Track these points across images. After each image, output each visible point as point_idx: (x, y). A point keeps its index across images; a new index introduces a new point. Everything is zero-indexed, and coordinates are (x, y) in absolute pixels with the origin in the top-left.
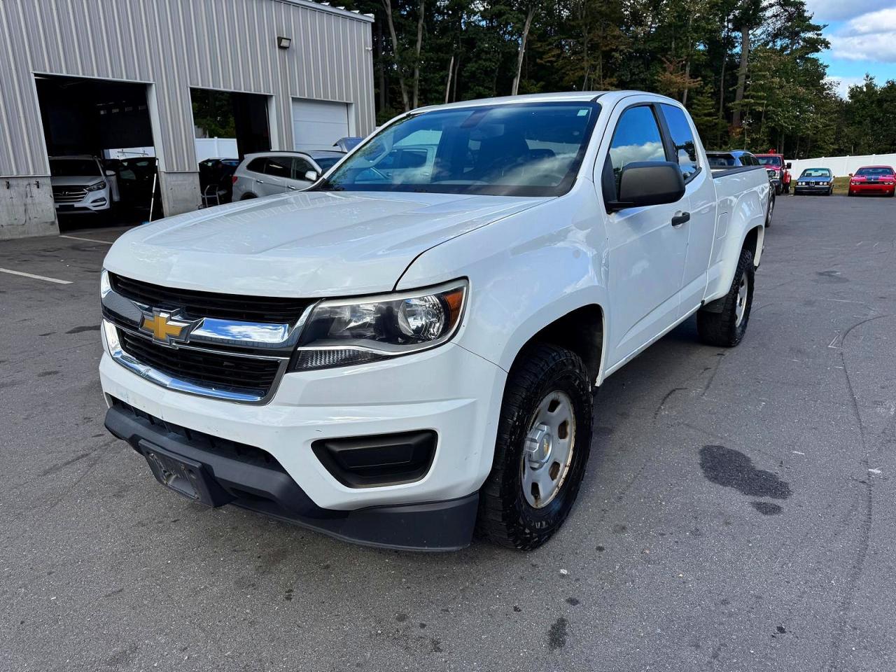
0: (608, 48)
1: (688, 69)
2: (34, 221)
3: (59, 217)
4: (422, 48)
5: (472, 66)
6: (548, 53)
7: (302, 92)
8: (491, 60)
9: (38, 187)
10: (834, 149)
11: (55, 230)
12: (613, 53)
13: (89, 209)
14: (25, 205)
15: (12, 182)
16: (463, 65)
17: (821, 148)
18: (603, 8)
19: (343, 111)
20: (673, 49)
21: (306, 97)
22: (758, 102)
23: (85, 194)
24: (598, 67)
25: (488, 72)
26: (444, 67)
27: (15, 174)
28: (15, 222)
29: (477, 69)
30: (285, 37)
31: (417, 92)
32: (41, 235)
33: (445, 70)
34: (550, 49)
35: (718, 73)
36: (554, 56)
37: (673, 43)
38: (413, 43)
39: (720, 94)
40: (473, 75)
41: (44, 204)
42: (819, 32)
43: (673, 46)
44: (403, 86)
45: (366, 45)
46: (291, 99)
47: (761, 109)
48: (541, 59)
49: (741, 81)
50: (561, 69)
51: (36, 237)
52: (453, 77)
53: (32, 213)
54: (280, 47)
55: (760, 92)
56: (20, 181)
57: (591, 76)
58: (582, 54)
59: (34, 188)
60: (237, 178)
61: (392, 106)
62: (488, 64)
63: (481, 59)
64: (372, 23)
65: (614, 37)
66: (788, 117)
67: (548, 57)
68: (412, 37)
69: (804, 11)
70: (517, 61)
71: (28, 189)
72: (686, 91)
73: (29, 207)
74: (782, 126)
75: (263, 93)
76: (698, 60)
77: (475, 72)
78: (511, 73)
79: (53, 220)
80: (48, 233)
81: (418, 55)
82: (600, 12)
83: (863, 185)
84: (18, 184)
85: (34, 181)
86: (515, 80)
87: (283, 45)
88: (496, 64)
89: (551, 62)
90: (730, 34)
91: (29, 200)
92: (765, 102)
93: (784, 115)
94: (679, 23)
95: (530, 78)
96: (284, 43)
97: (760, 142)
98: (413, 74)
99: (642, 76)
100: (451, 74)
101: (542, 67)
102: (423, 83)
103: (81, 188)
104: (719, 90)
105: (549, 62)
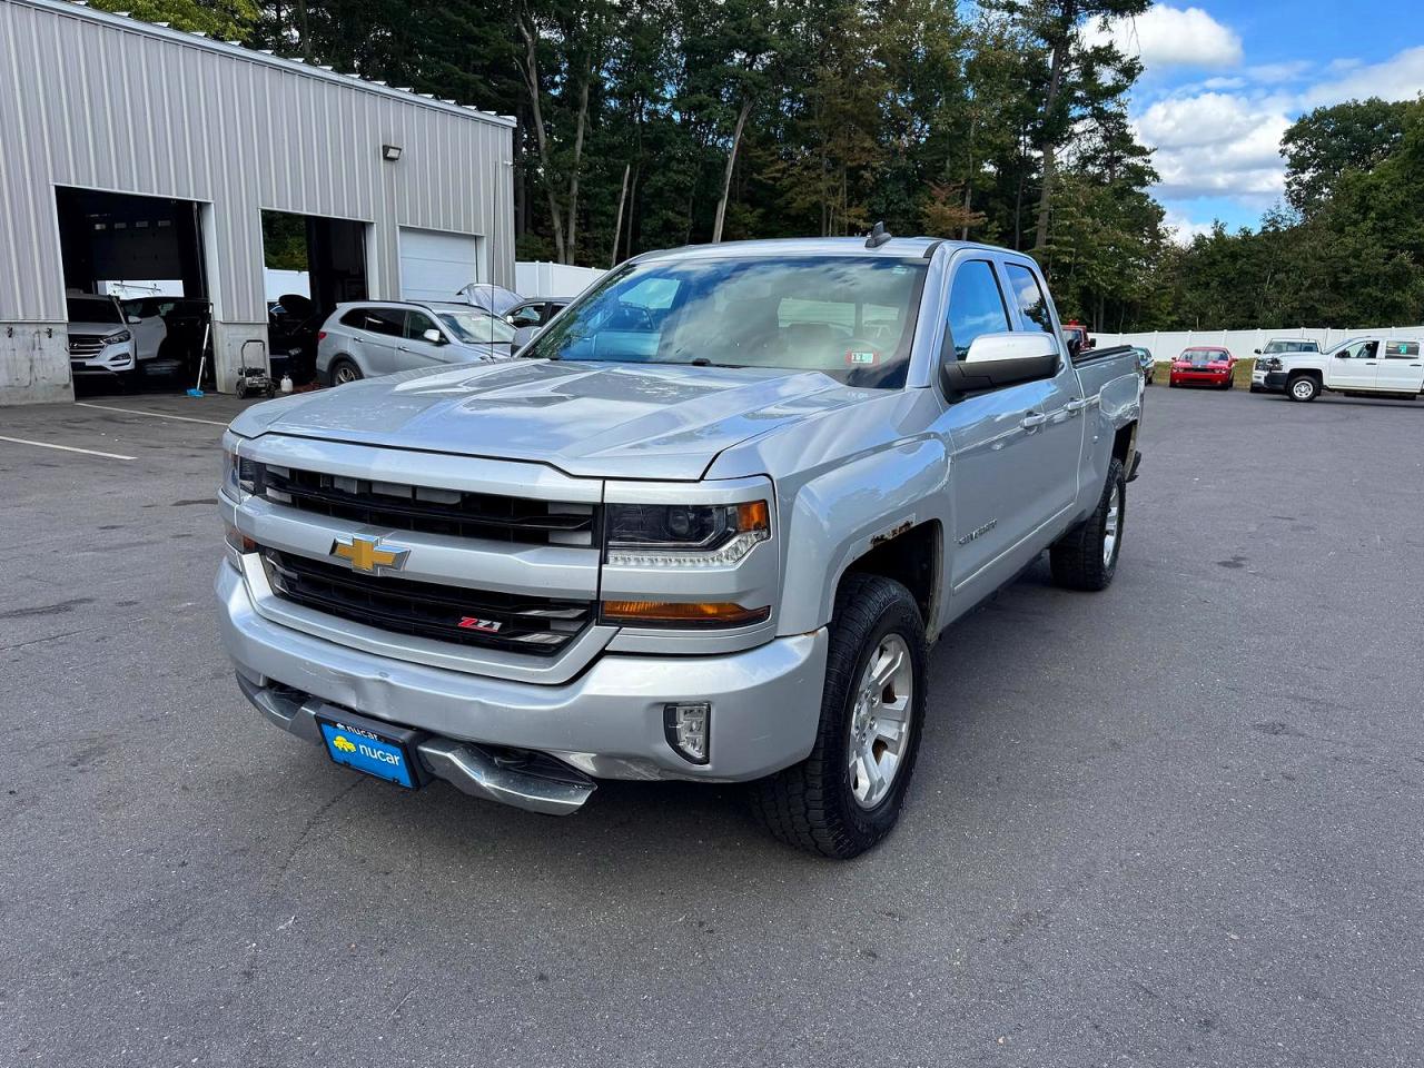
0: (854, 164)
1: (968, 199)
2: (42, 382)
3: (76, 379)
4: (583, 150)
5: (658, 179)
6: (769, 167)
7: (414, 218)
8: (684, 173)
9: (50, 337)
10: (1173, 322)
11: (69, 396)
12: (863, 172)
13: (106, 369)
14: (31, 361)
15: (17, 329)
16: (644, 178)
17: (1156, 319)
18: (848, 107)
19: (470, 245)
20: (947, 170)
21: (419, 226)
22: (1064, 249)
23: (102, 347)
24: (841, 189)
25: (680, 190)
26: (616, 178)
27: (21, 317)
28: (16, 383)
29: (665, 184)
30: (393, 145)
31: (574, 214)
32: (50, 401)
33: (619, 183)
34: (772, 162)
35: (1012, 206)
36: (777, 171)
37: (948, 162)
38: (571, 142)
39: (1015, 235)
40: (659, 193)
41: (57, 360)
42: (1147, 158)
43: (948, 165)
44: (553, 204)
45: (504, 157)
46: (398, 228)
47: (1067, 260)
48: (759, 174)
49: (1043, 221)
50: (788, 191)
51: (43, 404)
52: (629, 193)
53: (39, 372)
54: (386, 158)
55: (1066, 235)
56: (26, 327)
57: (829, 202)
58: (818, 171)
59: (45, 338)
60: (325, 334)
61: (537, 233)
62: (681, 178)
63: (670, 170)
64: (514, 128)
65: (863, 149)
66: (1106, 274)
67: (769, 173)
68: (569, 134)
69: (1126, 126)
70: (725, 176)
71: (37, 338)
72: (966, 230)
73: (36, 364)
74: (1098, 285)
75: (360, 219)
76: (982, 186)
77: (661, 188)
78: (714, 194)
79: (68, 381)
80: (58, 400)
81: (578, 159)
82: (844, 112)
83: (1187, 373)
84: (24, 331)
85: (44, 328)
86: (720, 205)
87: (388, 154)
88: (692, 178)
89: (774, 179)
90: (1027, 151)
91: (37, 354)
92: (1074, 250)
93: (1101, 270)
94: (957, 133)
95: (744, 201)
96: (392, 153)
97: (1069, 307)
98: (569, 188)
99: (903, 205)
100: (625, 190)
101: (761, 185)
102: (584, 201)
103: (96, 339)
104: (1014, 230)
105: (769, 178)
